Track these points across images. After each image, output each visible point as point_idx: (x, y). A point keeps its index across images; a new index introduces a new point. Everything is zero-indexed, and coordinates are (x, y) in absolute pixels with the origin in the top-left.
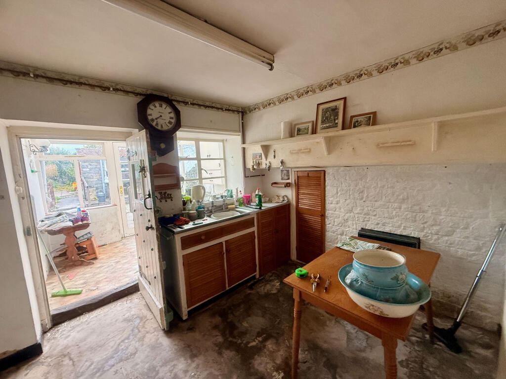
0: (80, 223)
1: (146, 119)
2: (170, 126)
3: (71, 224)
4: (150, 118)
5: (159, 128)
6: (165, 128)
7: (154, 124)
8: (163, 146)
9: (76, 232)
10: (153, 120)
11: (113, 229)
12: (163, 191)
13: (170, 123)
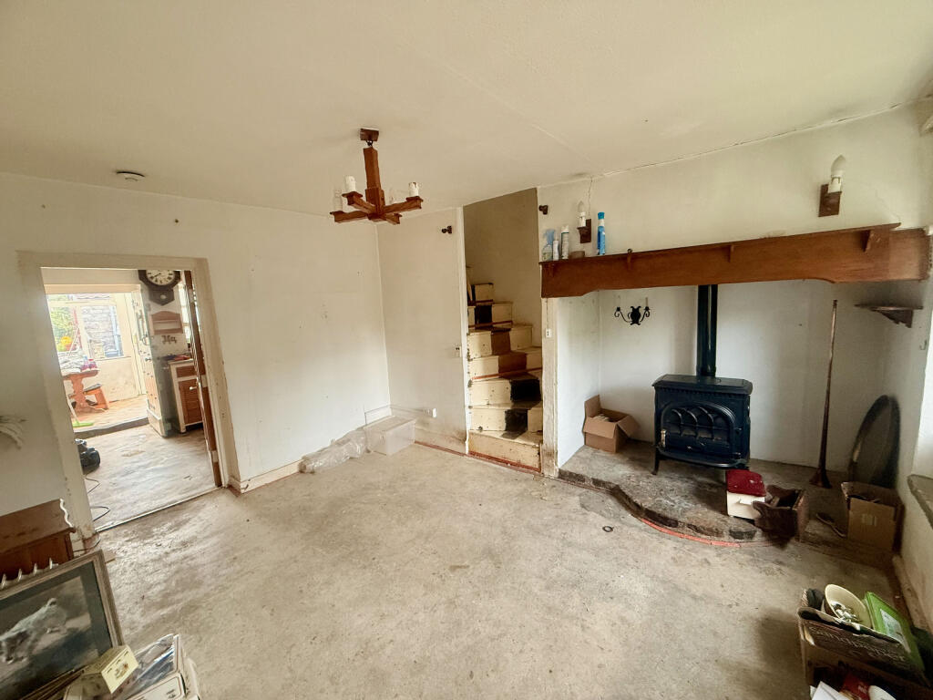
0: (88, 370)
1: (147, 278)
2: (169, 281)
3: (79, 371)
4: (149, 276)
5: (159, 283)
6: (164, 283)
7: (153, 281)
8: (164, 297)
9: (84, 379)
10: (152, 278)
11: (126, 383)
12: (167, 335)
13: (169, 278)
